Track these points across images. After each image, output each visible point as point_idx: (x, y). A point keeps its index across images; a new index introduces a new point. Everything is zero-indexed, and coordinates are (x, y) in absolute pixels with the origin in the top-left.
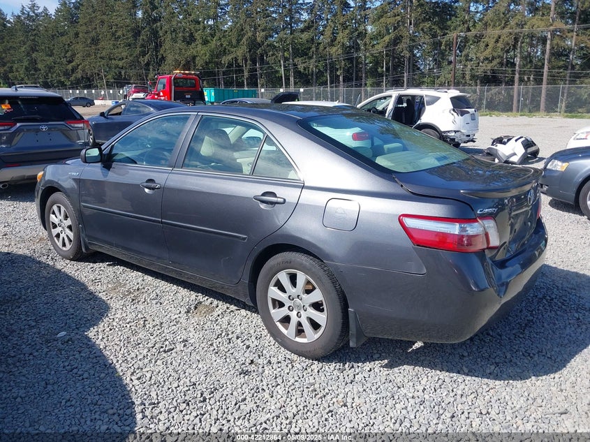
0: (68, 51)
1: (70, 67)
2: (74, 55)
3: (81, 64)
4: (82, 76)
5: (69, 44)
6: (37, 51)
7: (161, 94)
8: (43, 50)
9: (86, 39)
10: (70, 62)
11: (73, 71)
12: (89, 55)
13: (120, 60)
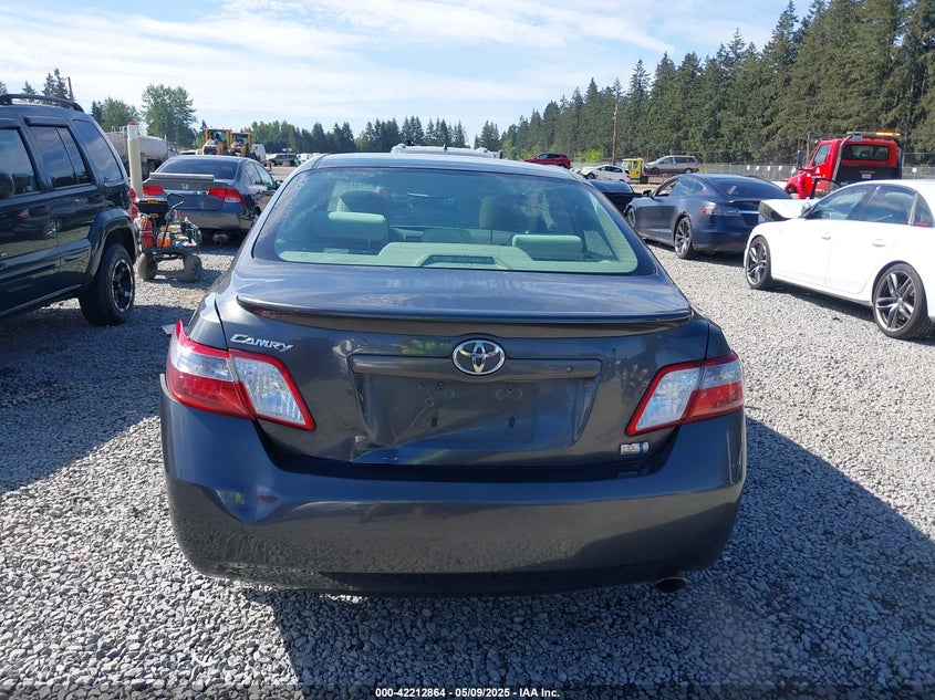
0: (768, 108)
1: (765, 131)
2: (775, 113)
3: (782, 127)
4: (779, 145)
5: (772, 97)
6: (725, 109)
7: (818, 171)
8: (733, 106)
9: (799, 88)
10: (767, 124)
11: (768, 137)
12: (798, 113)
13: (845, 118)
